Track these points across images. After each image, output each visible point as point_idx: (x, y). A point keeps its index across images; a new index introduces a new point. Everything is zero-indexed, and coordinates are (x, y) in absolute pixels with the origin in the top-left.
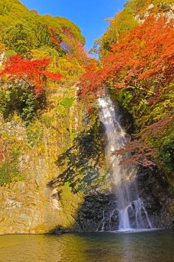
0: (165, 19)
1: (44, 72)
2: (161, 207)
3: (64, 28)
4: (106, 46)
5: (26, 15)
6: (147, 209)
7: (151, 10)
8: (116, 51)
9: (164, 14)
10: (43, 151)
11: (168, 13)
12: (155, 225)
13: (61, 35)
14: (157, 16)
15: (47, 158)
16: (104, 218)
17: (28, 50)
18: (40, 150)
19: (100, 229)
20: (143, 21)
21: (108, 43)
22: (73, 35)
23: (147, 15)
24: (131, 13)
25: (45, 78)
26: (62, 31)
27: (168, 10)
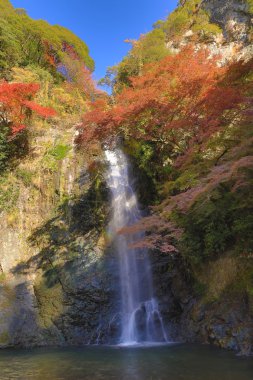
0: (207, 53)
1: (28, 103)
2: (182, 311)
3: (65, 44)
4: (124, 77)
5: (9, 15)
6: (163, 313)
7: (189, 39)
8: (137, 86)
9: (205, 46)
10: (16, 221)
11: (211, 47)
12: (172, 337)
13: (60, 53)
14: (197, 48)
15: (21, 231)
16: (100, 325)
17: (7, 66)
18: (11, 218)
19: (93, 342)
20: (177, 51)
21: (126, 73)
22: (77, 56)
23: (183, 44)
24: (162, 38)
25: (29, 112)
26: (62, 47)
27: (212, 42)
